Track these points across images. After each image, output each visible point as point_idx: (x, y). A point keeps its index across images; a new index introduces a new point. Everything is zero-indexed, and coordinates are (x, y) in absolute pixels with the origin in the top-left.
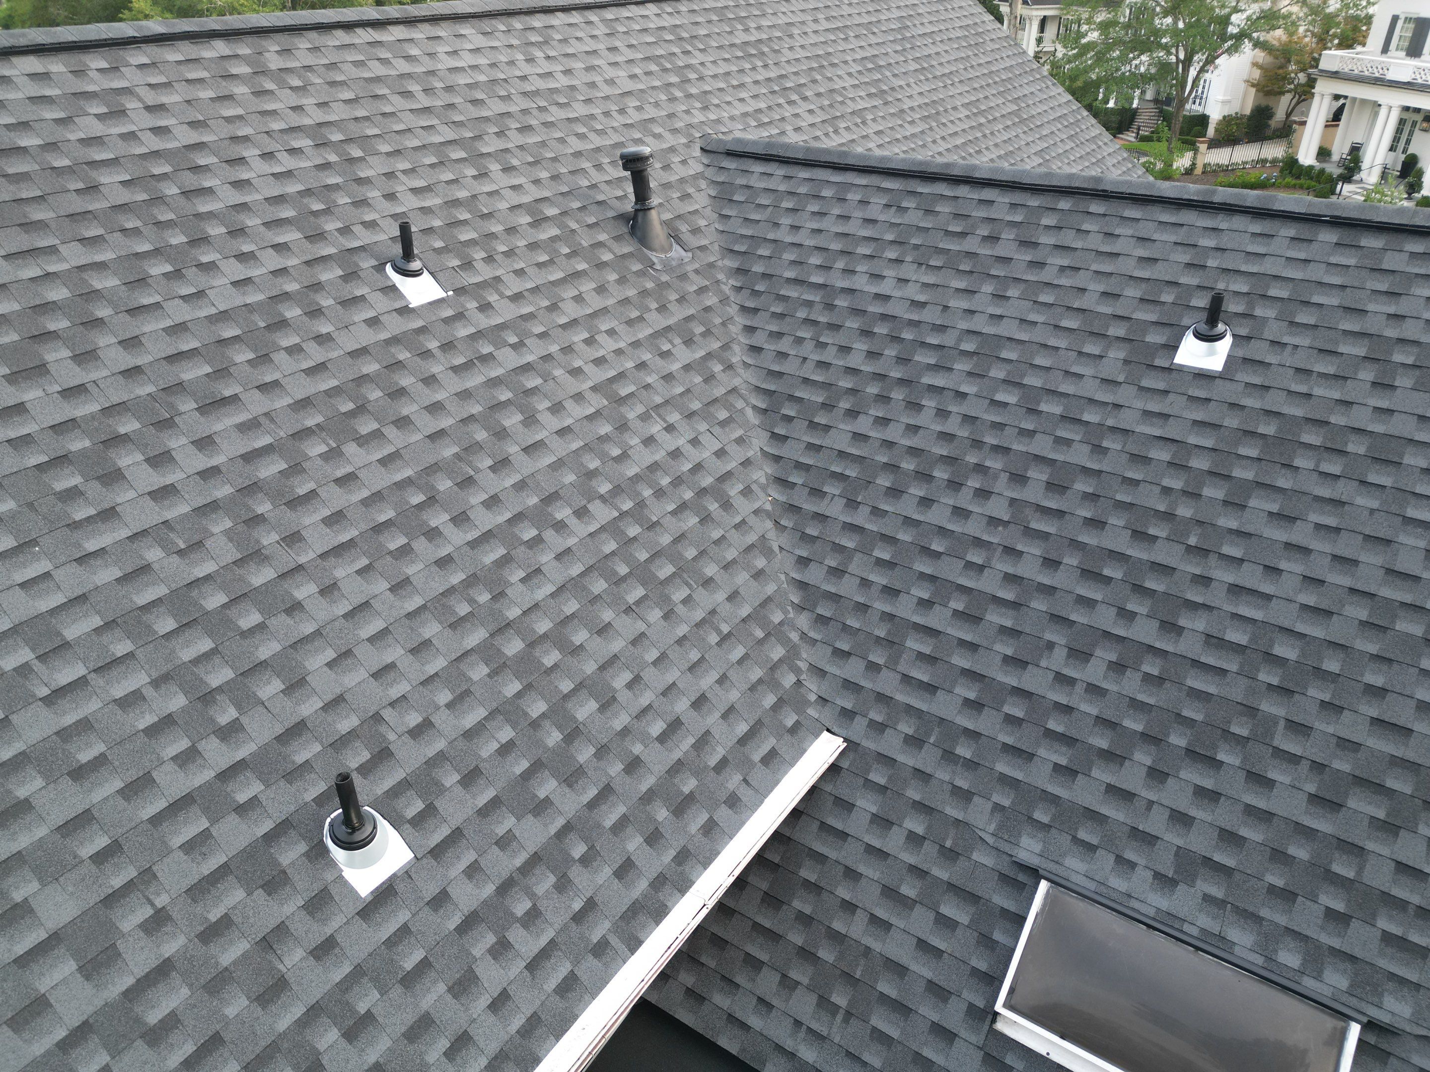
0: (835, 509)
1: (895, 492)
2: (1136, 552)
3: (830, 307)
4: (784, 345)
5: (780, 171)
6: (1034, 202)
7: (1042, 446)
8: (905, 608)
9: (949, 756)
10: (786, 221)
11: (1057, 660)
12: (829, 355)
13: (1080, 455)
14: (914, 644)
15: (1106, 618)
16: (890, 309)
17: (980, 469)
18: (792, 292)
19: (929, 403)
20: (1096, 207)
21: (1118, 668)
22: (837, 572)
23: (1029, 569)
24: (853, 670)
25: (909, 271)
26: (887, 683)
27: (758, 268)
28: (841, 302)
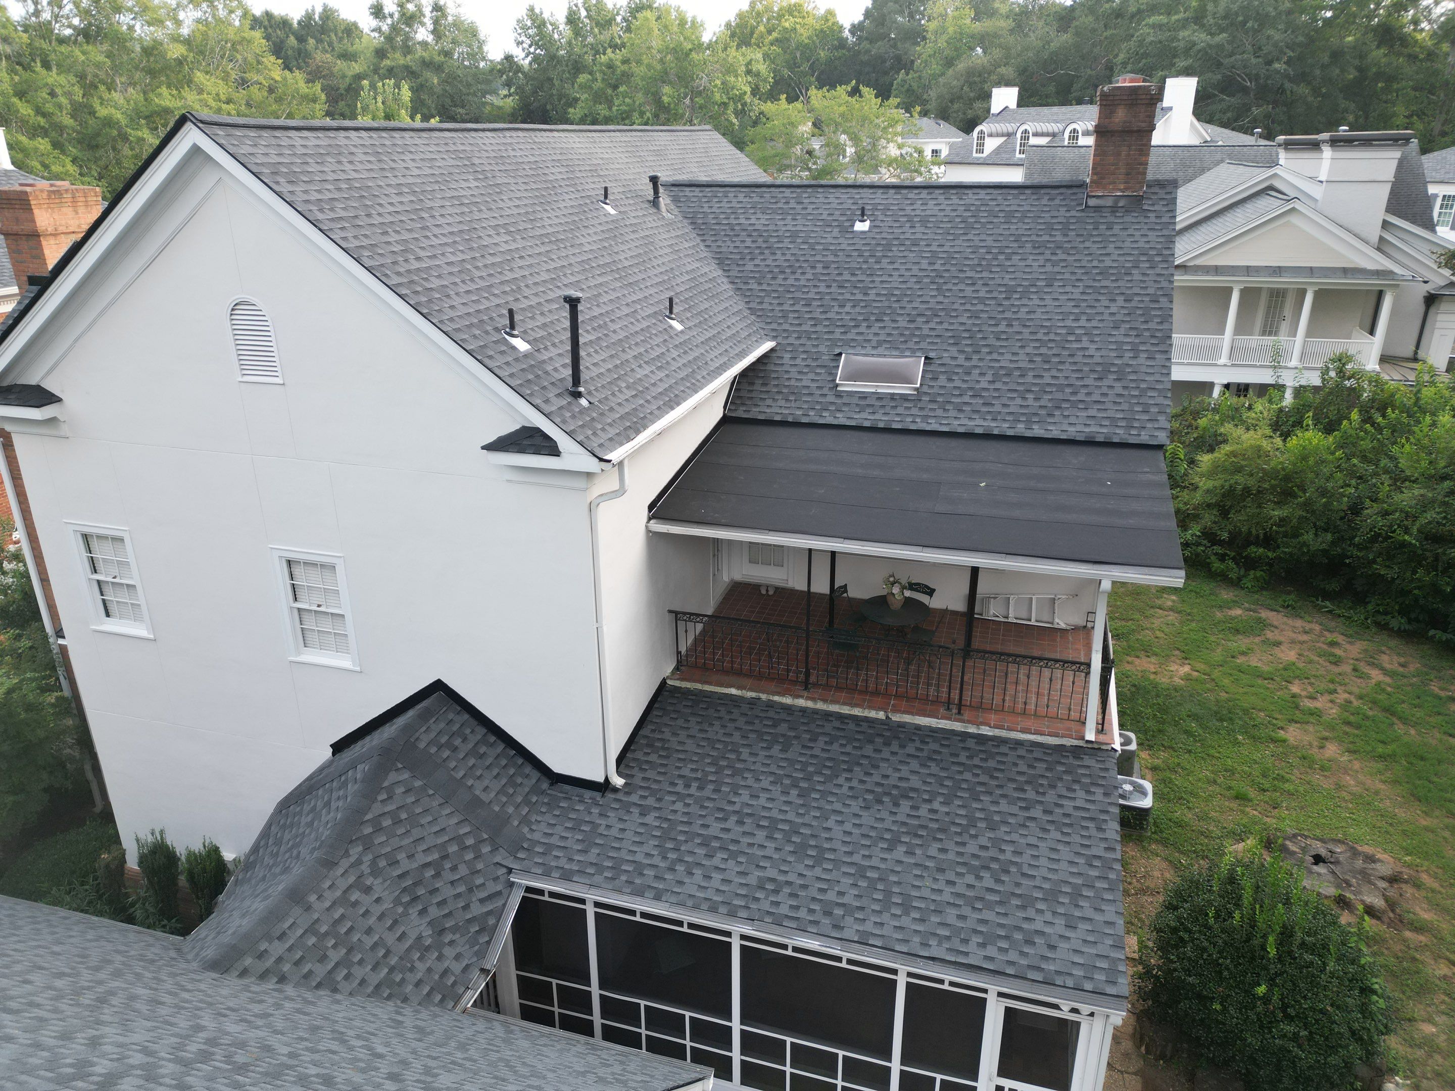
0: (755, 286)
1: (774, 278)
2: (853, 279)
3: (733, 230)
4: (719, 243)
5: (698, 189)
6: (799, 190)
7: (818, 258)
8: (786, 307)
9: (809, 338)
10: (706, 205)
11: (836, 309)
12: (738, 244)
13: (831, 258)
14: (791, 315)
15: (848, 296)
16: (756, 227)
17: (800, 267)
18: (717, 227)
19: (779, 252)
20: (820, 190)
21: (854, 306)
22: (761, 303)
23: (822, 289)
24: (774, 326)
25: (759, 215)
26: (786, 326)
27: (700, 221)
28: (737, 228)
